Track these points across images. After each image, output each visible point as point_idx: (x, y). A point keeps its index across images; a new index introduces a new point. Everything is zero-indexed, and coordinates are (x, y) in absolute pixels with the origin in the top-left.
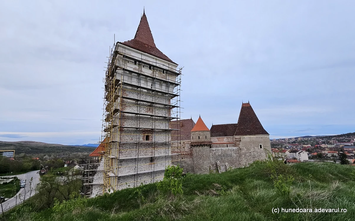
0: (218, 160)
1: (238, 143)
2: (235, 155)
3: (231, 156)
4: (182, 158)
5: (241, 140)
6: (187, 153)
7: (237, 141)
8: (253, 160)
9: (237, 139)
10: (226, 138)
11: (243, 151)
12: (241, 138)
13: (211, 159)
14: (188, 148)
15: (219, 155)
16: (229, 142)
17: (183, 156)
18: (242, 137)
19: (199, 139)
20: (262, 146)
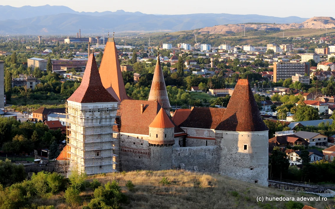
0: (183, 162)
1: (219, 140)
2: (211, 157)
3: (204, 157)
4: (140, 158)
5: (223, 136)
6: (145, 152)
7: (218, 138)
8: (233, 164)
9: (219, 135)
10: (207, 131)
11: (224, 152)
12: (223, 135)
13: (173, 161)
14: (146, 145)
15: (185, 157)
16: (210, 137)
17: (140, 154)
18: (224, 132)
19: (157, 137)
20: (247, 147)
